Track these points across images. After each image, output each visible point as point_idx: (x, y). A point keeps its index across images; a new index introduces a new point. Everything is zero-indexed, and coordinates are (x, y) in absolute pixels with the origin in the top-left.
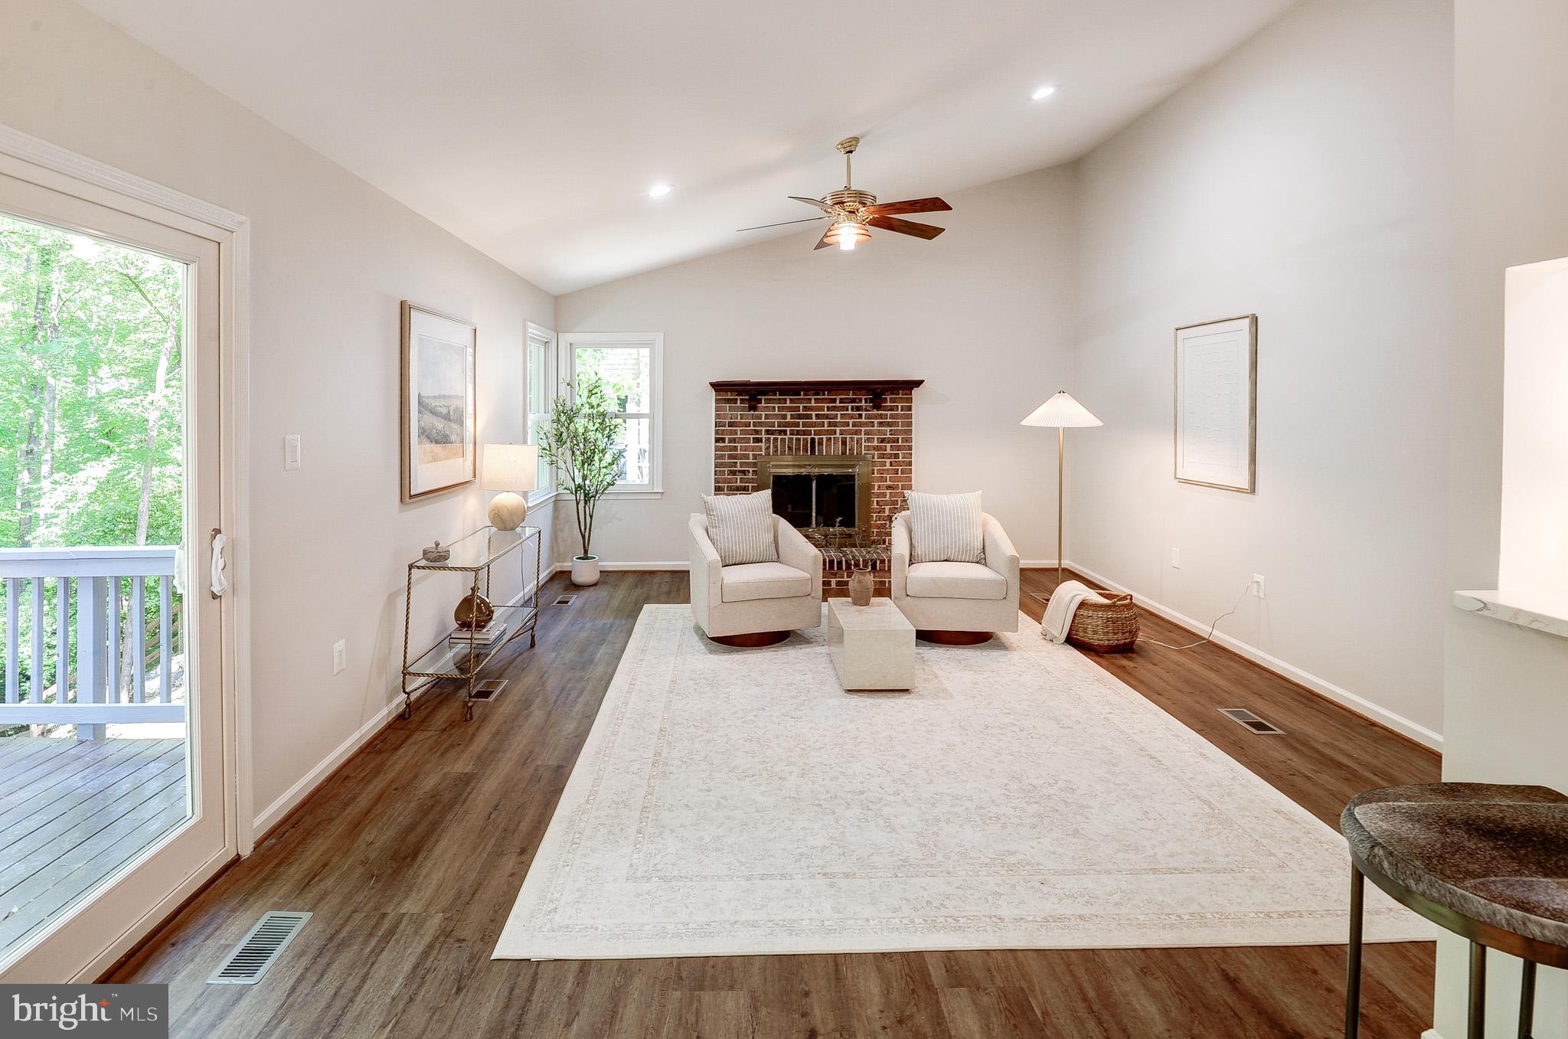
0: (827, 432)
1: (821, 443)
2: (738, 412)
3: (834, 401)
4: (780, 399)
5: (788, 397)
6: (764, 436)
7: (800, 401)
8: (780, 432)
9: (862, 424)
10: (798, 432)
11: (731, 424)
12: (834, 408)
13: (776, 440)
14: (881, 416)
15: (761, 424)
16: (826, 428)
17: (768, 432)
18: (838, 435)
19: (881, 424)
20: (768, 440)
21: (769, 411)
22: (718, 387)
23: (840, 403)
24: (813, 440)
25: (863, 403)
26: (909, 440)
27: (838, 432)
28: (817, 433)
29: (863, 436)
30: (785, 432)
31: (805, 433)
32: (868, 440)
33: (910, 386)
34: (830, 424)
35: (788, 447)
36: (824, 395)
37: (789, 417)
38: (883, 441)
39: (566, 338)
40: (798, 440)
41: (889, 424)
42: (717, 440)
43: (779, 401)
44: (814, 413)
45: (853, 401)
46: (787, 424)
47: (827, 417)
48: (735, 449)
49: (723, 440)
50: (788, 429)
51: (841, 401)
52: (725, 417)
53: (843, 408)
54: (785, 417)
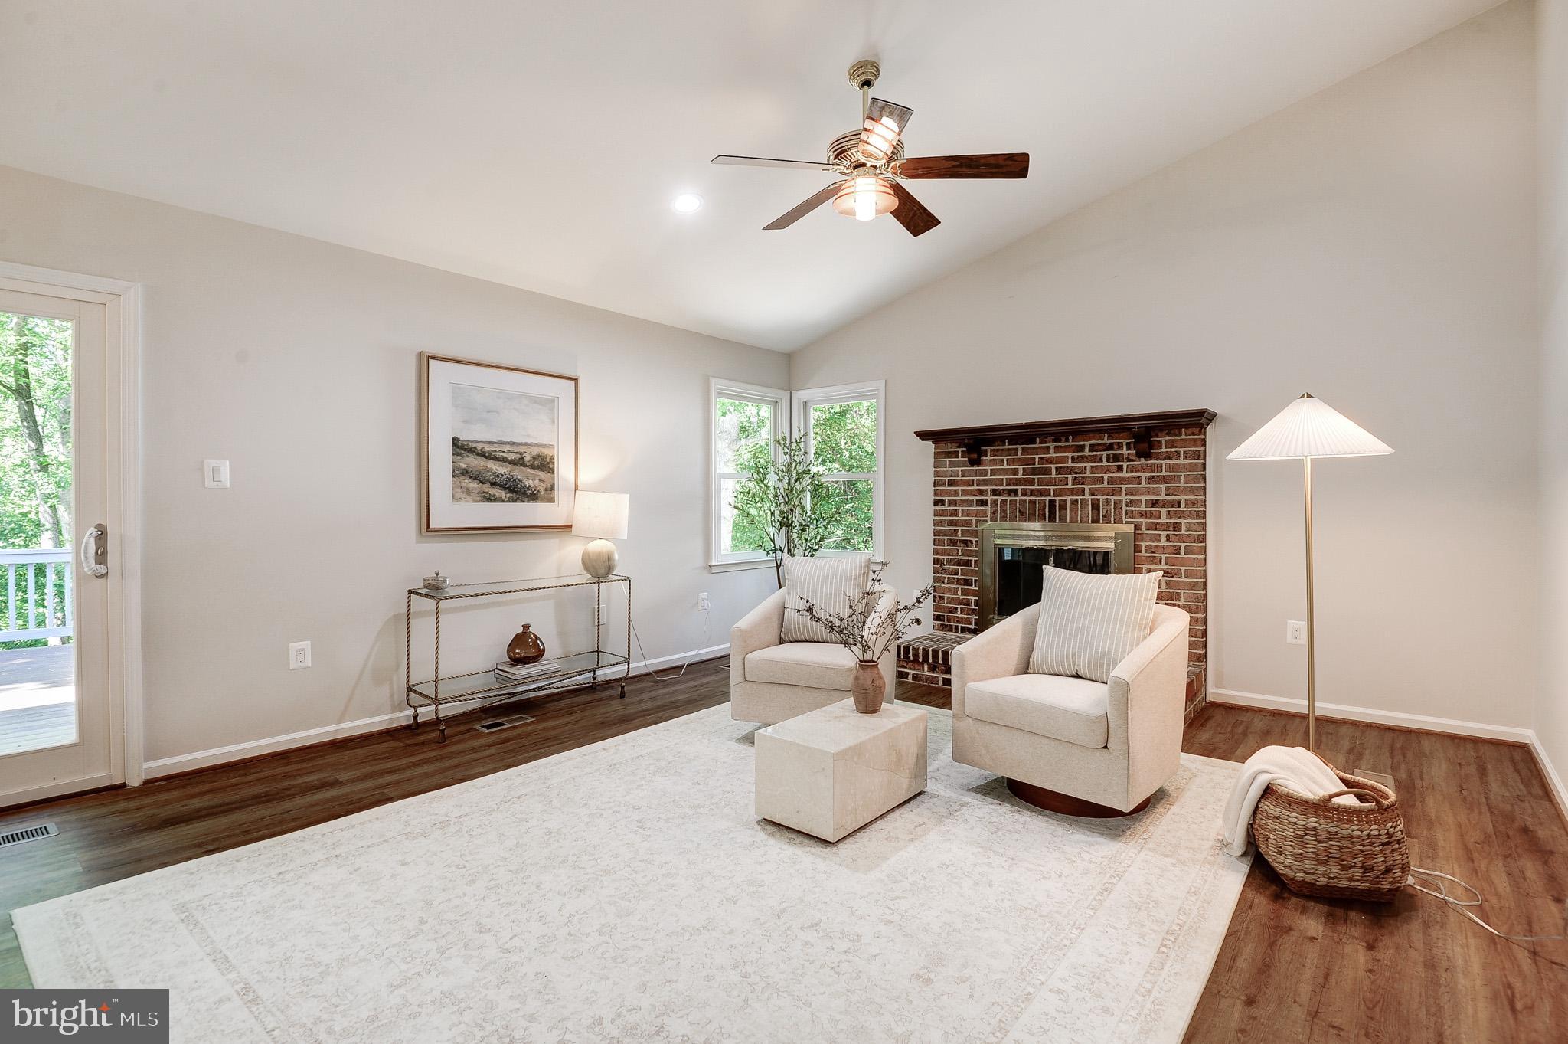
0: (1072, 492)
1: (1063, 507)
2: (960, 468)
3: (1081, 448)
4: (1009, 449)
5: (1020, 447)
6: (989, 498)
7: (1035, 451)
8: (1010, 492)
9: (1122, 480)
10: (1032, 493)
11: (951, 483)
12: (1082, 459)
13: (1004, 502)
14: (1151, 468)
15: (986, 482)
16: (1070, 486)
17: (995, 492)
18: (1087, 496)
19: (1151, 479)
20: (995, 502)
21: (996, 465)
22: (939, 437)
23: (1090, 450)
24: (1052, 503)
25: (1124, 451)
27: (1087, 491)
28: (1057, 493)
29: (1124, 497)
30: (1015, 492)
31: (1041, 493)
32: (1131, 503)
33: (1197, 421)
34: (1076, 481)
35: (1020, 511)
36: (1067, 440)
37: (1021, 472)
38: (1155, 503)
39: (800, 395)
40: (1033, 502)
41: (1165, 480)
42: (936, 503)
43: (1009, 452)
44: (1053, 466)
45: (1110, 447)
46: (1018, 482)
47: (1071, 471)
48: (956, 513)
49: (942, 503)
50: (1020, 488)
51: (1092, 448)
52: (945, 474)
53: (1094, 459)
54: (1015, 472)
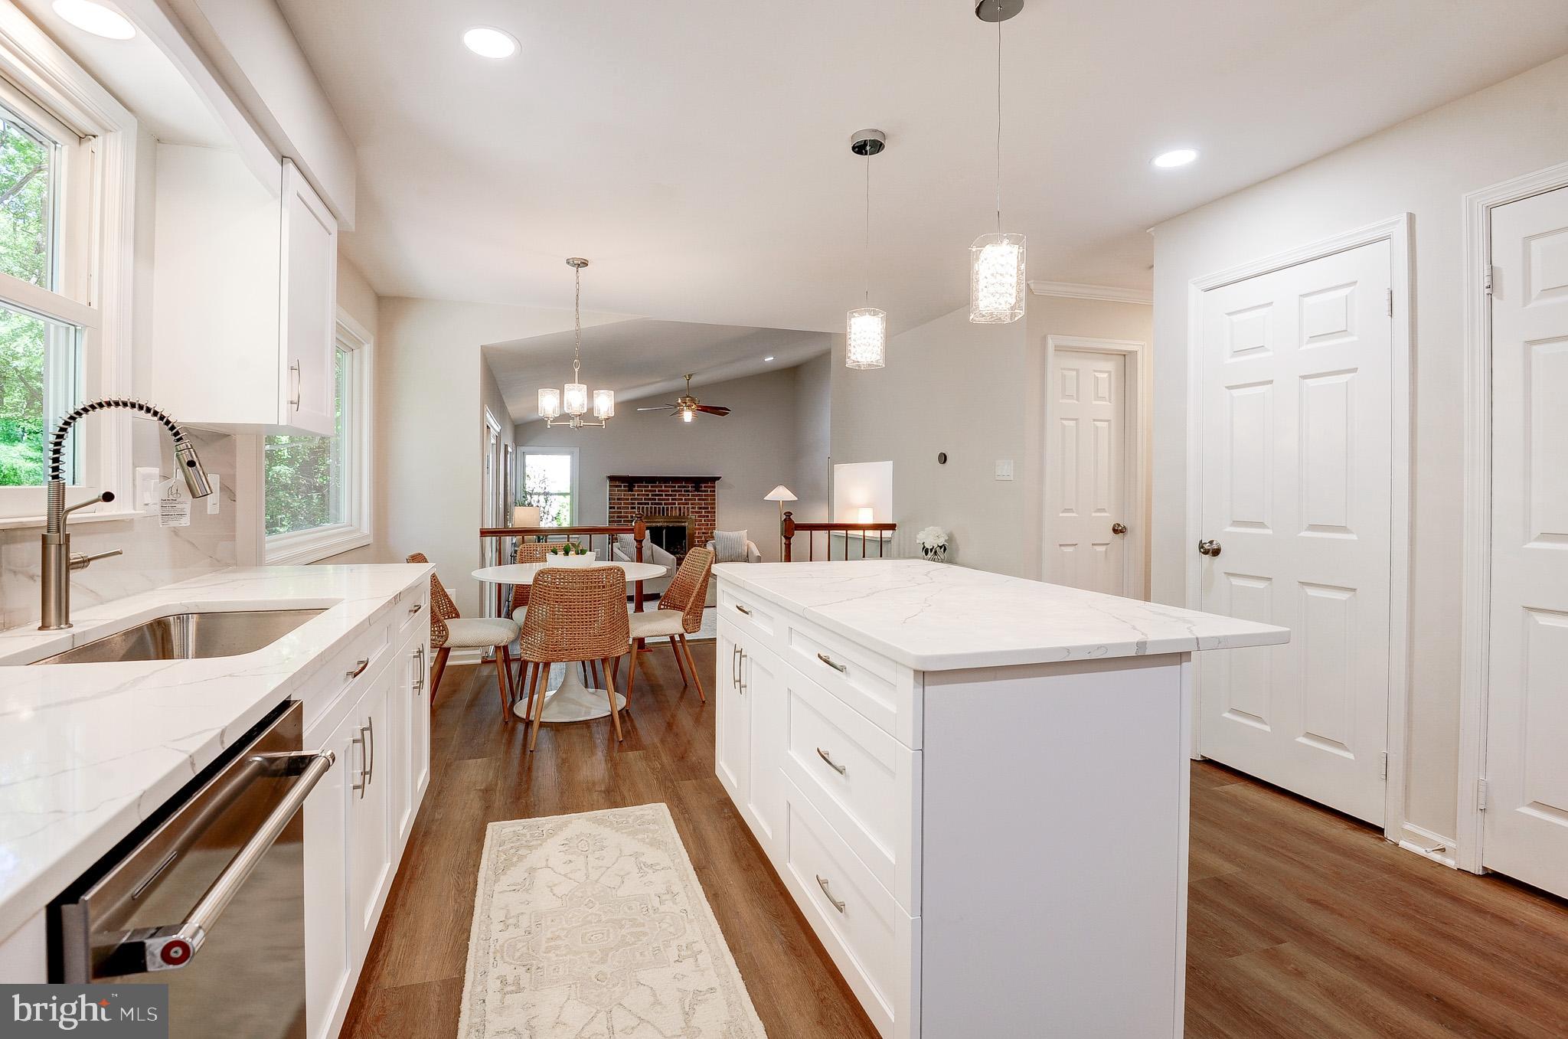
0: (671, 504)
1: (667, 509)
2: (622, 492)
3: (675, 487)
4: (645, 485)
5: (650, 485)
6: (636, 506)
7: (656, 487)
8: (646, 503)
9: (689, 499)
10: (656, 504)
11: (618, 499)
12: (675, 491)
13: (643, 508)
14: (699, 495)
15: (635, 499)
16: (670, 501)
17: (638, 503)
18: (676, 505)
19: (699, 500)
20: (639, 508)
21: (639, 492)
22: (612, 479)
24: (663, 508)
25: (690, 488)
26: (714, 508)
27: (677, 503)
28: (665, 504)
29: (690, 506)
30: (648, 503)
31: (659, 504)
32: (693, 508)
33: (714, 479)
34: (672, 499)
35: (650, 512)
36: (669, 483)
37: (650, 495)
38: (700, 508)
39: (524, 449)
40: (655, 508)
41: (703, 500)
42: (610, 508)
43: (645, 487)
44: (664, 493)
45: (685, 487)
46: (650, 499)
47: (671, 495)
48: (621, 512)
49: (614, 508)
50: (650, 502)
51: (679, 487)
52: (615, 495)
53: (679, 491)
54: (648, 495)
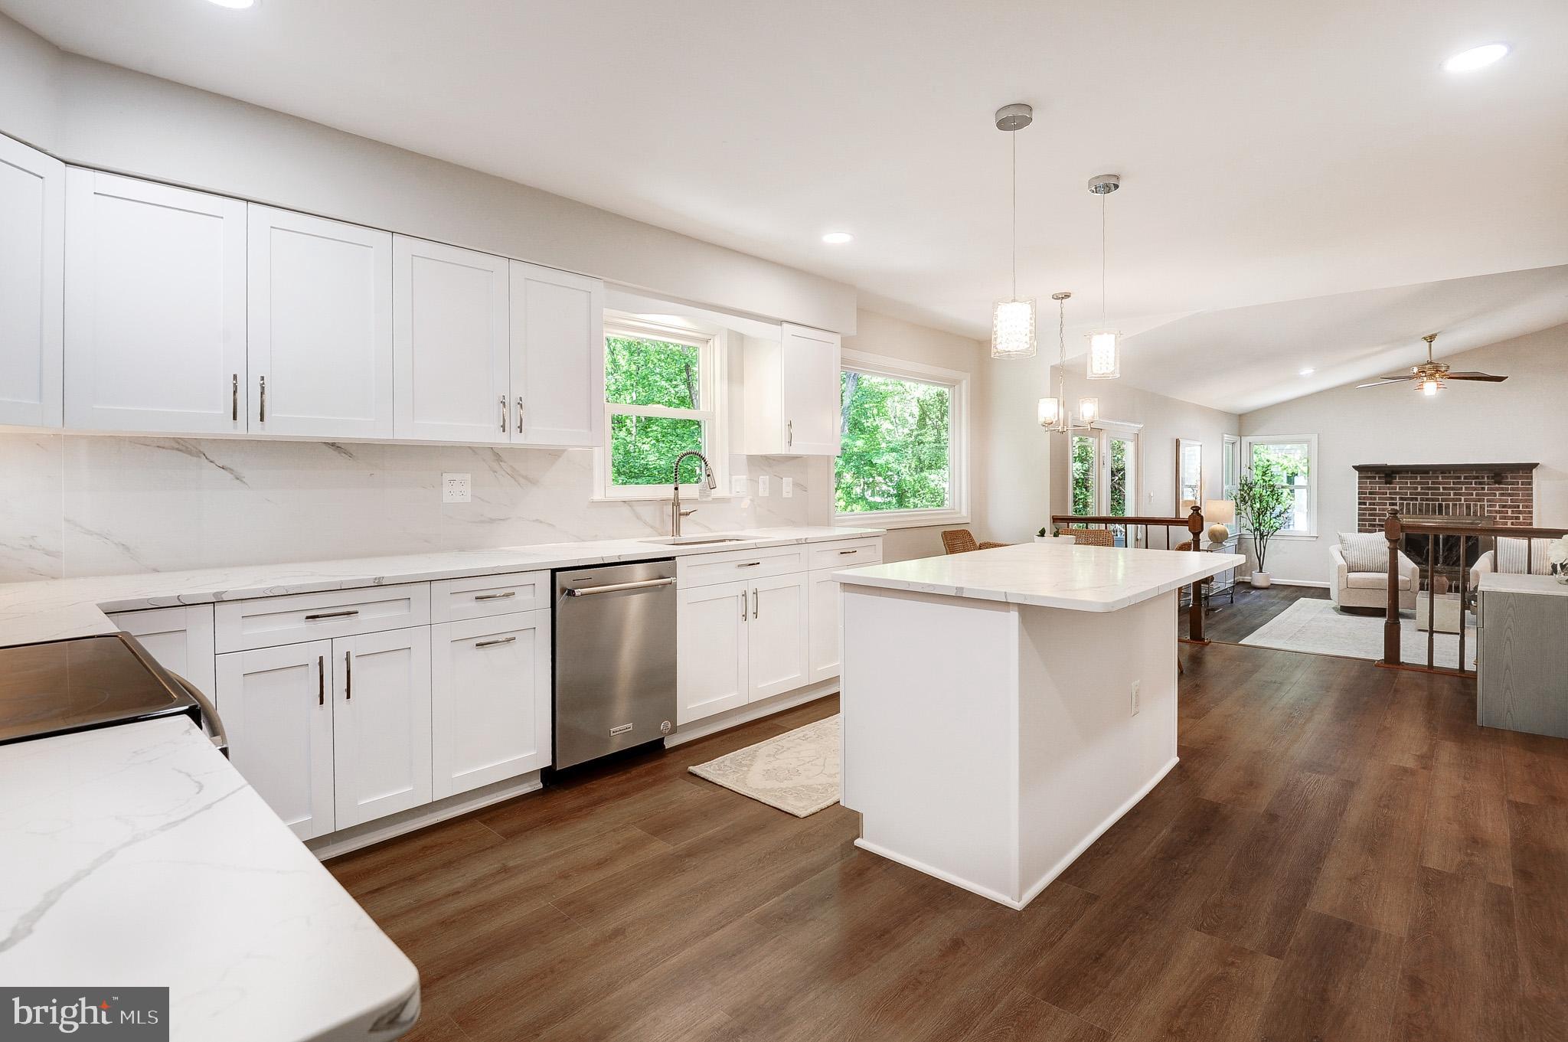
0: (1453, 500)
1: (1447, 506)
2: (1376, 485)
3: (1460, 478)
4: (1411, 477)
5: (1419, 476)
6: (1398, 501)
7: (1430, 478)
8: (1412, 499)
9: (1485, 494)
10: (1427, 500)
11: (1370, 493)
12: (1459, 483)
13: (1408, 504)
14: (1502, 489)
15: (1396, 493)
16: (1452, 496)
17: (1401, 499)
18: (1463, 502)
19: (1502, 494)
20: (1401, 504)
21: (1402, 485)
22: (1360, 469)
23: (1464, 479)
24: (1440, 506)
25: (1486, 480)
26: (1533, 506)
27: (1463, 499)
28: (1443, 500)
29: (1487, 503)
30: (1416, 499)
31: (1433, 500)
32: (1490, 506)
33: (1530, 467)
34: (1456, 494)
35: (1419, 509)
36: (1450, 473)
37: (1419, 489)
38: (1505, 506)
39: (1246, 440)
40: (1427, 505)
41: (1510, 495)
42: (1360, 504)
43: (1411, 478)
44: (1441, 486)
45: (1476, 478)
46: (1419, 494)
47: (1453, 489)
48: (1376, 510)
49: (1365, 504)
50: (1419, 497)
51: (1465, 478)
52: (1367, 488)
53: (1467, 483)
54: (1416, 488)
